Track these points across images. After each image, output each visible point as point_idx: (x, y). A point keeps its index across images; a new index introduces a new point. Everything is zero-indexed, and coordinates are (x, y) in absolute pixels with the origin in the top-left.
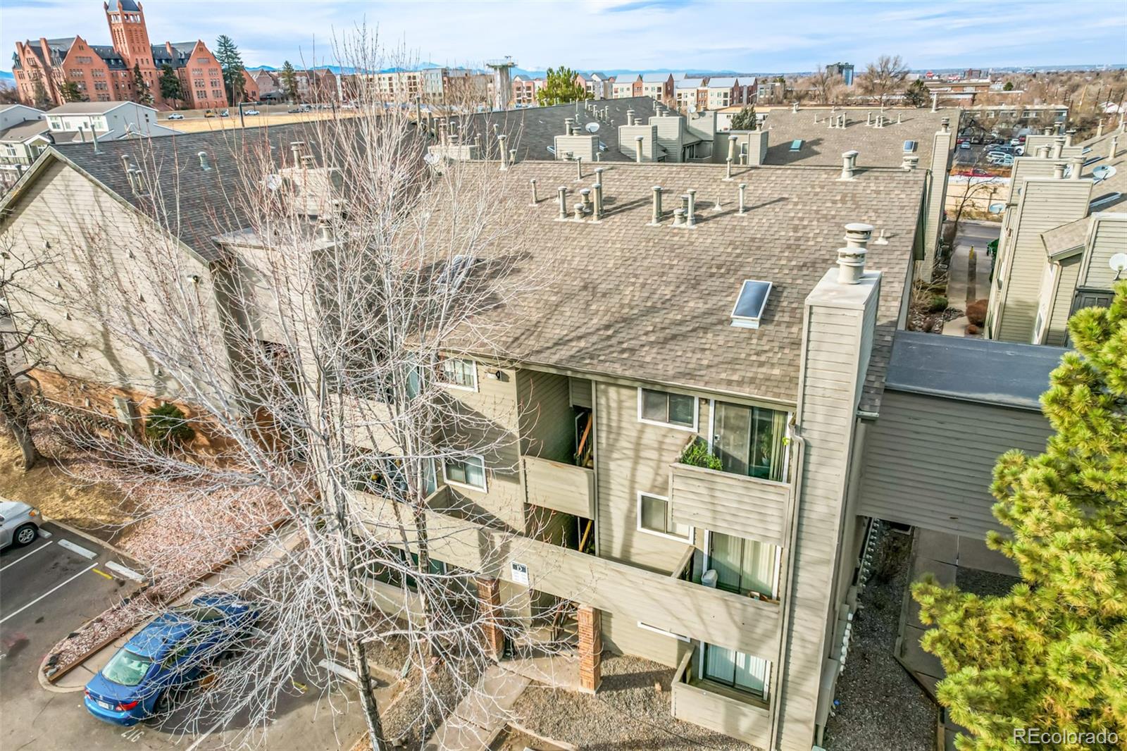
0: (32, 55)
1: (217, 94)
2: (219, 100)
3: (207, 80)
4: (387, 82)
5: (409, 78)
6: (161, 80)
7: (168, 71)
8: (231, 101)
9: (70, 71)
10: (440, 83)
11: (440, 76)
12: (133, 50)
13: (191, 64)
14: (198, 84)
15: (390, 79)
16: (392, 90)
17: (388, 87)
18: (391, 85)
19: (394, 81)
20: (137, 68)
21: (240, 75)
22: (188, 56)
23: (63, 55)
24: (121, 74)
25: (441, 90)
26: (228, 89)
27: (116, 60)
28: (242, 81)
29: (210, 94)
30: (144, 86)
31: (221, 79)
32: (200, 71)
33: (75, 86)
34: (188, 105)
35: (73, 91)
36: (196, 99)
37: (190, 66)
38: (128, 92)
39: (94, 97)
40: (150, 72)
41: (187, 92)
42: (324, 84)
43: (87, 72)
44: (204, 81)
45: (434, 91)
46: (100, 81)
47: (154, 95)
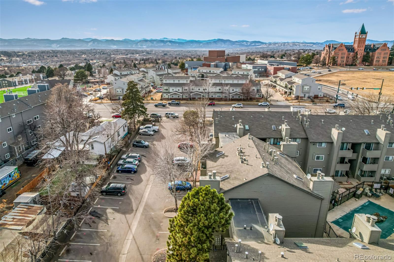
0: (328, 48)
1: (384, 61)
2: (384, 63)
3: (382, 56)
6: (364, 56)
7: (368, 53)
8: (390, 63)
9: (335, 53)
12: (358, 46)
14: (378, 58)
20: (357, 53)
22: (378, 48)
23: (335, 48)
24: (351, 53)
26: (390, 59)
27: (352, 50)
29: (381, 60)
30: (357, 58)
31: (388, 56)
32: (380, 53)
33: (335, 57)
34: (371, 64)
35: (334, 58)
36: (374, 63)
37: (377, 51)
38: (351, 59)
39: (339, 61)
40: (361, 53)
41: (372, 60)
43: (340, 53)
44: (380, 57)
46: (343, 56)
47: (359, 61)
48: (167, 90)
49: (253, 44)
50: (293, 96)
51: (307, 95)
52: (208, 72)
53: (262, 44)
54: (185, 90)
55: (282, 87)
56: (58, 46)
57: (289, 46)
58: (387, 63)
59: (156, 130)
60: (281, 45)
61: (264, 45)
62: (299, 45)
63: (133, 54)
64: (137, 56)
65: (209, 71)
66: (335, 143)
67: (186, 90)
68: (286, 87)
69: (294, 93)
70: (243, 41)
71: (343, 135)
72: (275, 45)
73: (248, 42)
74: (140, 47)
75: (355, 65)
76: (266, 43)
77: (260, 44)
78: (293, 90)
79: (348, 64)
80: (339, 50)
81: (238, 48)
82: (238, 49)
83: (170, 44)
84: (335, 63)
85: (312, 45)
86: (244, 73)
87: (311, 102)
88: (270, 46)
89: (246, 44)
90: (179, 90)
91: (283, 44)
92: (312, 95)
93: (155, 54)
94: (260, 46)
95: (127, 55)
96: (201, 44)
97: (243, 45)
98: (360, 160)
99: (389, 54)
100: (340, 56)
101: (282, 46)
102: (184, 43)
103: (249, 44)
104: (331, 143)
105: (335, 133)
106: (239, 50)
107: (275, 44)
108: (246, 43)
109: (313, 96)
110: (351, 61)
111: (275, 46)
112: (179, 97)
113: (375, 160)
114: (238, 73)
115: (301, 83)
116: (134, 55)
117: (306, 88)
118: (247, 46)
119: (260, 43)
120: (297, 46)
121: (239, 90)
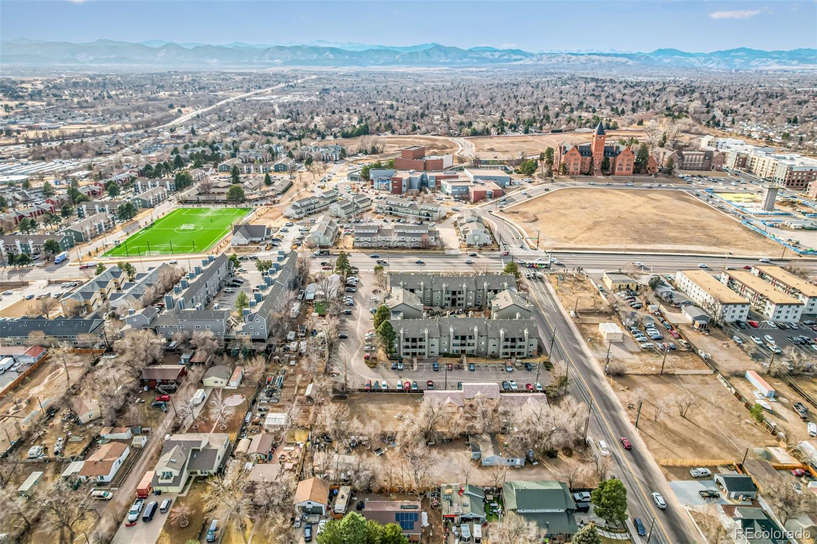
1: (628, 169)
2: (628, 172)
3: (625, 163)
6: (602, 163)
7: (608, 159)
8: (636, 171)
9: (566, 158)
12: (596, 150)
14: (620, 165)
16: (762, 168)
17: (761, 166)
18: (763, 164)
20: (595, 157)
22: (620, 152)
23: (566, 153)
24: (587, 158)
25: (783, 178)
26: (637, 165)
27: (588, 153)
28: (647, 163)
29: (624, 168)
30: (594, 164)
32: (623, 160)
34: (611, 174)
36: (616, 171)
37: (619, 157)
38: (589, 165)
40: (598, 158)
41: (613, 168)
42: (713, 160)
43: (572, 159)
44: (624, 163)
45: (780, 177)
46: (576, 162)
47: (597, 167)
48: (358, 239)
49: (506, 57)
51: (477, 244)
53: (524, 57)
54: (373, 239)
56: (91, 58)
58: (631, 171)
61: (529, 58)
63: (260, 88)
64: (268, 95)
67: (375, 239)
70: (486, 50)
72: (551, 61)
73: (496, 51)
74: (269, 61)
75: (592, 174)
76: (532, 55)
77: (520, 57)
80: (571, 155)
81: (474, 67)
82: (474, 69)
83: (331, 56)
85: (624, 60)
86: (433, 209)
87: (479, 250)
89: (491, 57)
90: (368, 239)
91: (566, 59)
93: (304, 87)
94: (519, 63)
95: (248, 91)
96: (397, 57)
97: (485, 59)
102: (361, 52)
103: (496, 57)
106: (476, 72)
107: (552, 55)
108: (492, 55)
109: (483, 244)
110: (586, 168)
112: (368, 245)
116: (262, 91)
117: (476, 237)
118: (492, 61)
120: (596, 63)
121: (419, 239)
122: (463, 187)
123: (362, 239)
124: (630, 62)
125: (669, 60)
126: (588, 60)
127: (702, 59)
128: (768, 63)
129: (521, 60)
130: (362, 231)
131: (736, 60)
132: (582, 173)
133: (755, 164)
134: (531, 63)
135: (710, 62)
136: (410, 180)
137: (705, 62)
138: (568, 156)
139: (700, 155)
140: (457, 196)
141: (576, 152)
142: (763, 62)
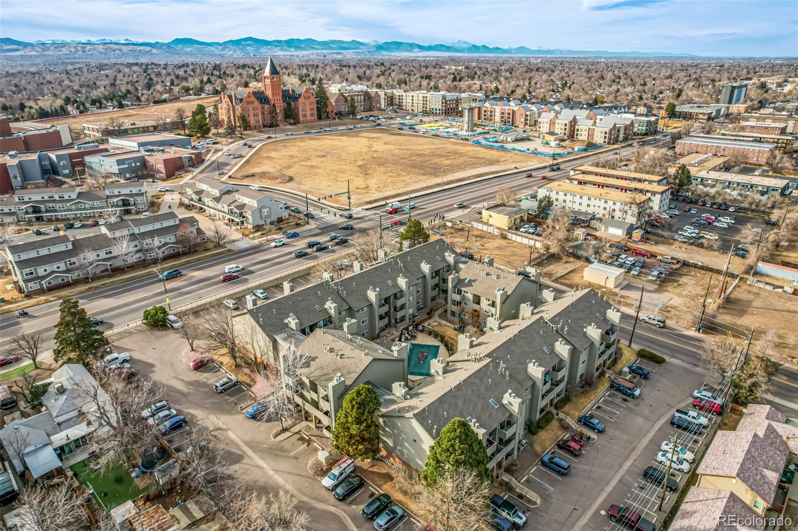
0: (228, 100)
1: (312, 115)
2: (313, 118)
3: (308, 107)
4: (411, 98)
5: (424, 97)
6: (285, 110)
7: (289, 104)
8: (320, 118)
9: (243, 109)
10: (441, 103)
11: (441, 99)
12: (273, 94)
13: (301, 100)
14: (303, 110)
15: (413, 96)
16: (413, 103)
17: (411, 102)
18: (413, 100)
19: (414, 98)
20: (274, 105)
21: (325, 103)
22: (300, 95)
23: (241, 100)
24: (266, 106)
25: (440, 107)
26: (318, 109)
27: (265, 100)
28: (326, 106)
29: (308, 115)
30: (276, 113)
31: (315, 106)
32: (305, 103)
33: (244, 116)
34: (296, 122)
35: (243, 119)
36: (301, 119)
38: (269, 116)
39: (252, 121)
40: (280, 106)
41: (297, 115)
42: (373, 100)
43: (250, 107)
44: (306, 108)
45: (436, 107)
46: (256, 112)
47: (280, 117)
48: (32, 273)
50: (250, 227)
51: (268, 221)
52: (46, 198)
54: (70, 264)
55: (223, 212)
57: (95, 52)
58: (316, 117)
59: (128, 358)
60: (77, 51)
61: (29, 48)
62: (120, 50)
65: (49, 197)
66: (374, 304)
67: (74, 263)
68: (231, 212)
69: (251, 220)
71: (379, 295)
72: (61, 51)
75: (277, 125)
77: (15, 47)
78: (247, 218)
79: (265, 124)
80: (248, 103)
84: (246, 126)
86: (131, 191)
87: (279, 231)
88: (45, 53)
90: (58, 268)
91: (79, 49)
92: (274, 218)
94: (18, 53)
98: (392, 309)
99: (315, 103)
100: (251, 113)
101: (80, 52)
104: (371, 305)
105: (372, 295)
107: (59, 46)
109: (276, 220)
110: (269, 119)
111: (60, 53)
112: (63, 280)
113: (403, 307)
114: (119, 192)
115: (256, 205)
117: (265, 211)
119: (13, 44)
120: (117, 52)
121: (170, 238)
122: (135, 160)
123: (41, 271)
124: (154, 51)
125: (190, 49)
126: (107, 49)
127: (220, 48)
128: (274, 50)
129: (18, 50)
130: (33, 254)
131: (248, 48)
132: (264, 126)
133: (404, 101)
134: (34, 53)
135: (227, 50)
136: (21, 166)
137: (224, 50)
138: (245, 105)
139: (360, 95)
140: (128, 176)
141: (253, 99)
142: (269, 49)
